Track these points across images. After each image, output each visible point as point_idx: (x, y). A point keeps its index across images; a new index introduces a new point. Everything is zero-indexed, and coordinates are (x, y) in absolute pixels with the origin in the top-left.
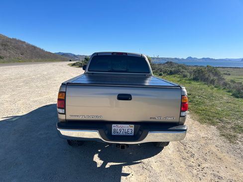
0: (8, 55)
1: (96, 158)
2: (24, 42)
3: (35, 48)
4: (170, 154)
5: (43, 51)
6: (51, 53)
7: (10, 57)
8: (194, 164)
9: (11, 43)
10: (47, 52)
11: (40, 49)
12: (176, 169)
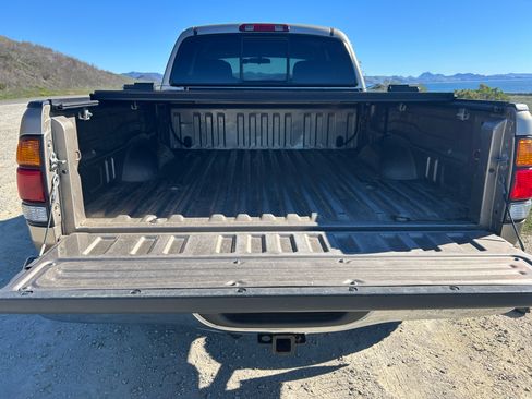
0: (15, 80)
1: (198, 354)
2: (50, 50)
3: (74, 62)
4: (429, 334)
5: (92, 69)
6: (111, 74)
7: (18, 85)
8: (516, 371)
9: (19, 52)
10: (102, 71)
11: (86, 66)
12: (461, 389)
